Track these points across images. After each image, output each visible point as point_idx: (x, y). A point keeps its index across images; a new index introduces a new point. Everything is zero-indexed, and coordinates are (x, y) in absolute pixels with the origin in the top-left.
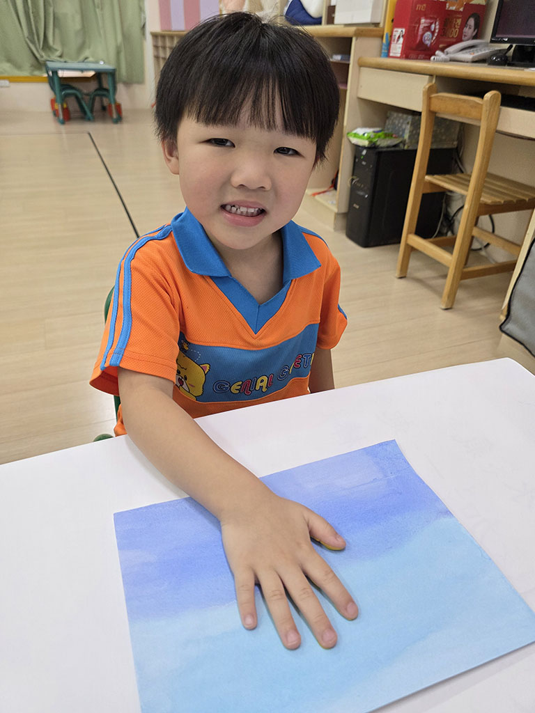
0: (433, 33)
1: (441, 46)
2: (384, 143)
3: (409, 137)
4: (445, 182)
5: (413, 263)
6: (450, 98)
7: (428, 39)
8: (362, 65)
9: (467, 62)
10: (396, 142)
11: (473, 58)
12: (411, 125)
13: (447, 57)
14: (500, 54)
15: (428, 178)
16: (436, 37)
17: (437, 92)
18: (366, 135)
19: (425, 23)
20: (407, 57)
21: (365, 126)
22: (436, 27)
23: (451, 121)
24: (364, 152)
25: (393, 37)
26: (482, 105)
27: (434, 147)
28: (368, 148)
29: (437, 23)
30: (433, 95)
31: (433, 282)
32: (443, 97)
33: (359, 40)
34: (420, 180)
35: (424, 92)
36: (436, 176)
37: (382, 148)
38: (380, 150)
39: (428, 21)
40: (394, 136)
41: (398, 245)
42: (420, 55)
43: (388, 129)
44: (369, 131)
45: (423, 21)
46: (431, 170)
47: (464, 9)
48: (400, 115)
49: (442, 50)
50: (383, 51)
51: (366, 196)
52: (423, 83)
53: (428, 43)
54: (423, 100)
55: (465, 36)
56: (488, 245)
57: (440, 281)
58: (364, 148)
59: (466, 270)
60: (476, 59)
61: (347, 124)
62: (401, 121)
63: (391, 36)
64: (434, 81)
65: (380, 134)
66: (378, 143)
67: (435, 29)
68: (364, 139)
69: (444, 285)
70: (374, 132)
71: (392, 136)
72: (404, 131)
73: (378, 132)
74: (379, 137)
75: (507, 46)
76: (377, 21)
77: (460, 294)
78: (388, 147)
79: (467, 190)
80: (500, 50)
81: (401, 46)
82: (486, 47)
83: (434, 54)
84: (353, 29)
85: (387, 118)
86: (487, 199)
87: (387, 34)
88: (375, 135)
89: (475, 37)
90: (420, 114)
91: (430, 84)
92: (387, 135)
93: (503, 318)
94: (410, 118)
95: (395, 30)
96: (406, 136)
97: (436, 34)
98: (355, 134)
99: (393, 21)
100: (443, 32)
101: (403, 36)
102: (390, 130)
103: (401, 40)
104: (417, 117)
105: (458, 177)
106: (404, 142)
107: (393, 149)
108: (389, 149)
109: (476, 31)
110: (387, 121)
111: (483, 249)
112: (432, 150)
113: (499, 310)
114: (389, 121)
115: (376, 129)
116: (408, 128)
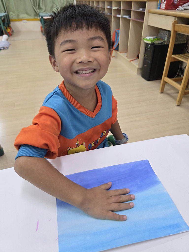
1: (181, 4)
2: (157, 42)
3: (167, 40)
4: (179, 57)
5: (166, 87)
6: (182, 26)
7: (176, 1)
8: (149, 13)
10: (162, 41)
12: (168, 35)
13: (183, 8)
15: (173, 56)
18: (150, 39)
20: (167, 9)
21: (150, 36)
24: (149, 46)
27: (177, 43)
28: (151, 44)
30: (176, 25)
31: (173, 95)
32: (180, 25)
33: (149, 3)
34: (170, 57)
35: (172, 23)
36: (176, 55)
38: (155, 45)
41: (161, 80)
42: (172, 8)
43: (159, 37)
46: (174, 53)
48: (164, 31)
49: (181, 6)
50: (158, 7)
51: (149, 62)
53: (176, 3)
54: (172, 27)
57: (176, 95)
58: (149, 44)
59: (186, 91)
61: (143, 35)
62: (164, 33)
64: (177, 19)
66: (155, 42)
68: (149, 41)
71: (160, 39)
72: (165, 37)
74: (155, 40)
77: (184, 100)
78: (159, 44)
79: (187, 61)
81: (165, 4)
83: (178, 7)
85: (159, 32)
88: (154, 39)
90: (171, 31)
91: (175, 20)
92: (158, 39)
94: (167, 32)
101: (166, 1)
105: (185, 55)
106: (165, 42)
112: (175, 45)
114: (159, 34)
115: (154, 37)
116: (166, 36)
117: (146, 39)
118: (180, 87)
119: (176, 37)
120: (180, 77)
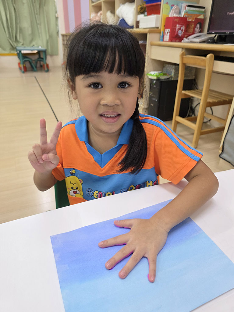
0: (182, 31)
1: (186, 36)
2: (163, 78)
3: (174, 75)
4: (191, 93)
6: (191, 58)
7: (180, 33)
8: (152, 45)
9: (197, 42)
10: (168, 77)
11: (200, 41)
12: (175, 70)
13: (189, 41)
14: (212, 39)
15: (183, 92)
16: (184, 32)
17: (186, 55)
18: (155, 75)
19: (178, 26)
20: (171, 41)
21: (154, 70)
22: (183, 28)
23: (192, 67)
25: (165, 33)
26: (206, 60)
27: (185, 79)
28: (156, 80)
29: (184, 27)
30: (184, 56)
31: (188, 137)
32: (188, 57)
33: (150, 34)
34: (180, 93)
35: (180, 56)
36: (187, 91)
37: (163, 79)
38: (161, 81)
39: (180, 26)
40: (167, 74)
41: (171, 121)
42: (177, 41)
43: (164, 72)
44: (156, 73)
45: (177, 26)
46: (184, 89)
47: (195, 21)
48: (170, 65)
49: (186, 38)
50: (161, 39)
51: (156, 100)
52: (179, 52)
53: (180, 35)
54: (180, 59)
55: (196, 32)
56: (210, 120)
58: (154, 80)
59: (202, 131)
60: (201, 41)
62: (170, 68)
63: (164, 32)
64: (184, 50)
65: (161, 74)
66: (160, 78)
67: (183, 29)
72: (171, 72)
73: (160, 73)
74: (161, 75)
75: (214, 35)
76: (158, 26)
77: (200, 142)
78: (165, 79)
79: (201, 97)
80: (211, 37)
81: (169, 36)
82: (205, 36)
83: (183, 39)
84: (147, 30)
85: (164, 67)
86: (210, 100)
87: (162, 32)
89: (200, 32)
91: (182, 52)
92: (164, 74)
93: (220, 152)
94: (174, 67)
95: (166, 30)
96: (173, 74)
97: (183, 31)
99: (164, 26)
100: (186, 30)
101: (169, 32)
103: (169, 34)
104: (177, 66)
105: (196, 91)
106: (171, 77)
107: (167, 80)
109: (200, 29)
111: (208, 122)
113: (218, 148)
114: (164, 69)
116: (173, 71)
117: (151, 75)
118: (195, 127)
119: (185, 72)
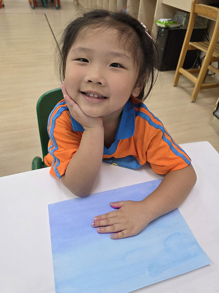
2: (172, 26)
3: (185, 23)
4: (198, 46)
5: (181, 80)
6: (204, 7)
10: (178, 25)
12: (186, 18)
15: (190, 43)
17: (198, 3)
18: (164, 22)
21: (164, 17)
24: (163, 30)
26: (218, 11)
27: (196, 28)
28: (165, 28)
30: (196, 5)
31: (188, 89)
32: (201, 6)
34: (187, 44)
35: (192, 3)
36: (194, 43)
38: (171, 29)
40: (178, 23)
43: (175, 19)
44: (166, 20)
48: (182, 12)
54: (192, 7)
57: (192, 89)
58: (163, 28)
59: (203, 85)
61: (156, 16)
62: (182, 16)
66: (170, 26)
68: (163, 24)
69: (193, 91)
70: (168, 21)
71: (176, 23)
72: (182, 20)
73: (170, 21)
74: (170, 23)
78: (175, 28)
79: (207, 50)
85: (175, 14)
90: (190, 13)
92: (174, 23)
94: (186, 14)
96: (183, 23)
98: (159, 21)
102: (176, 20)
104: (188, 15)
106: (182, 26)
107: (177, 29)
108: (175, 29)
110: (175, 16)
111: (213, 75)
112: (194, 30)
114: (176, 16)
115: (170, 19)
116: (184, 19)
118: (196, 80)
119: (196, 20)
120: (198, 68)
